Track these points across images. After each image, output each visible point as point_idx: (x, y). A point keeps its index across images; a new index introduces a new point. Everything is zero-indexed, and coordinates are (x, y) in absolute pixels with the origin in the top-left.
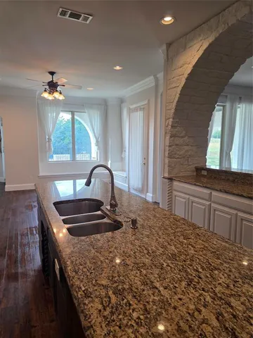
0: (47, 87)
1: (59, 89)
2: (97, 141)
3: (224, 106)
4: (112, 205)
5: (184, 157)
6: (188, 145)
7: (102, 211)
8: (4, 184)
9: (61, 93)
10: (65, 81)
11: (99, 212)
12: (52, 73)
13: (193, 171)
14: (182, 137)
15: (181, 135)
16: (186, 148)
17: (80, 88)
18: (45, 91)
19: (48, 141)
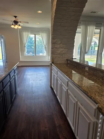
2: (45, 47)
3: (101, 29)
5: (60, 54)
6: (62, 48)
9: (20, 26)
13: (65, 61)
14: (59, 44)
15: (59, 43)
16: (62, 49)
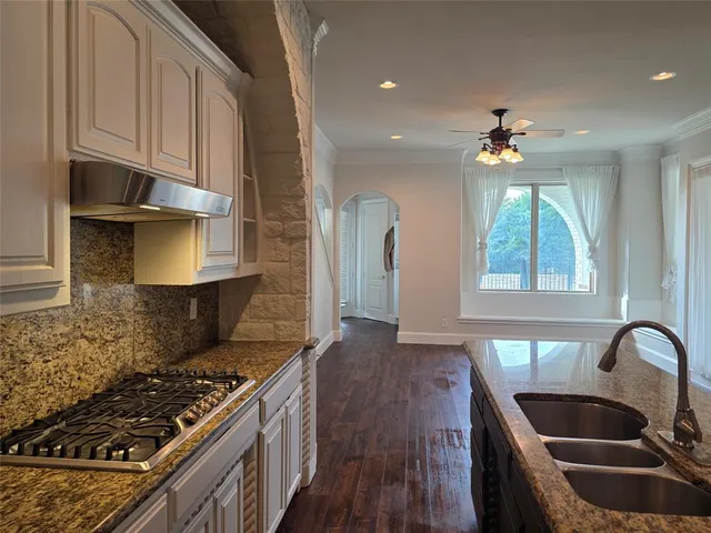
0: (489, 141)
1: (512, 142)
2: (592, 249)
4: (679, 433)
7: (646, 440)
8: (396, 327)
9: (515, 150)
10: (529, 123)
11: (637, 443)
12: (500, 113)
17: (560, 133)
18: (484, 149)
19: (481, 248)
